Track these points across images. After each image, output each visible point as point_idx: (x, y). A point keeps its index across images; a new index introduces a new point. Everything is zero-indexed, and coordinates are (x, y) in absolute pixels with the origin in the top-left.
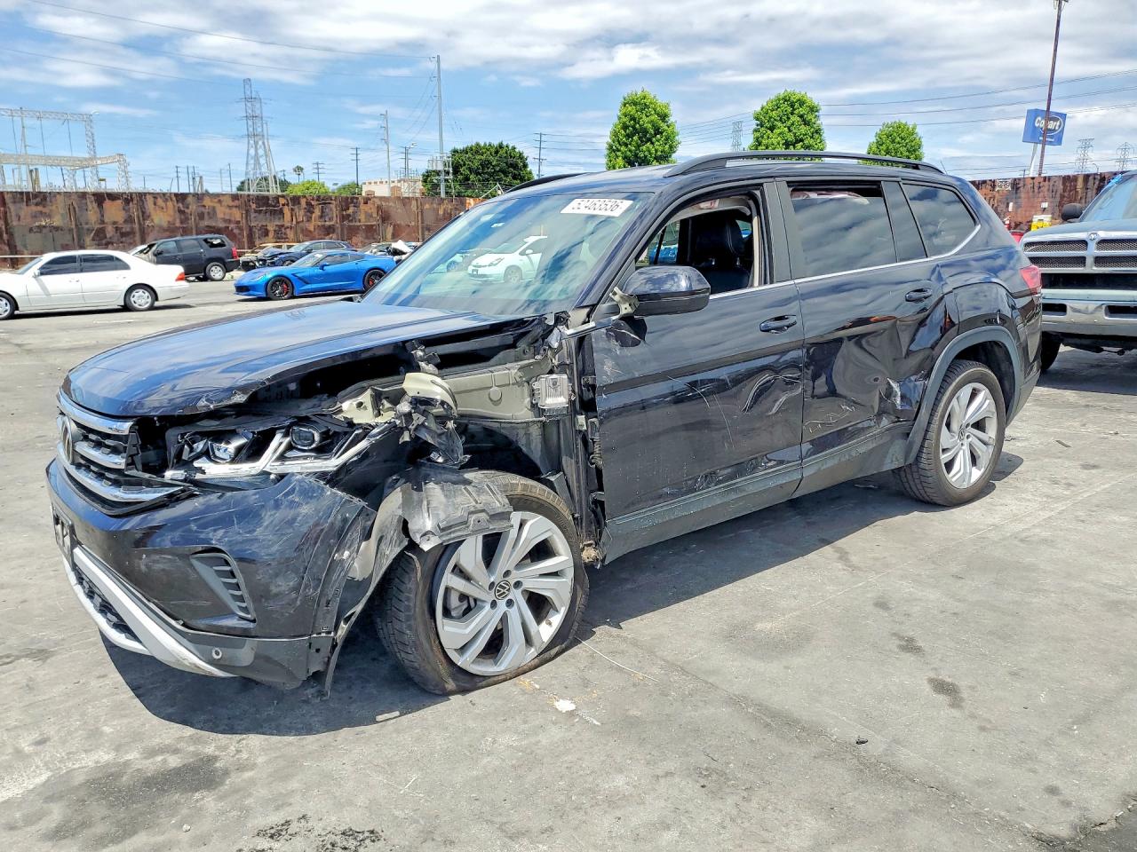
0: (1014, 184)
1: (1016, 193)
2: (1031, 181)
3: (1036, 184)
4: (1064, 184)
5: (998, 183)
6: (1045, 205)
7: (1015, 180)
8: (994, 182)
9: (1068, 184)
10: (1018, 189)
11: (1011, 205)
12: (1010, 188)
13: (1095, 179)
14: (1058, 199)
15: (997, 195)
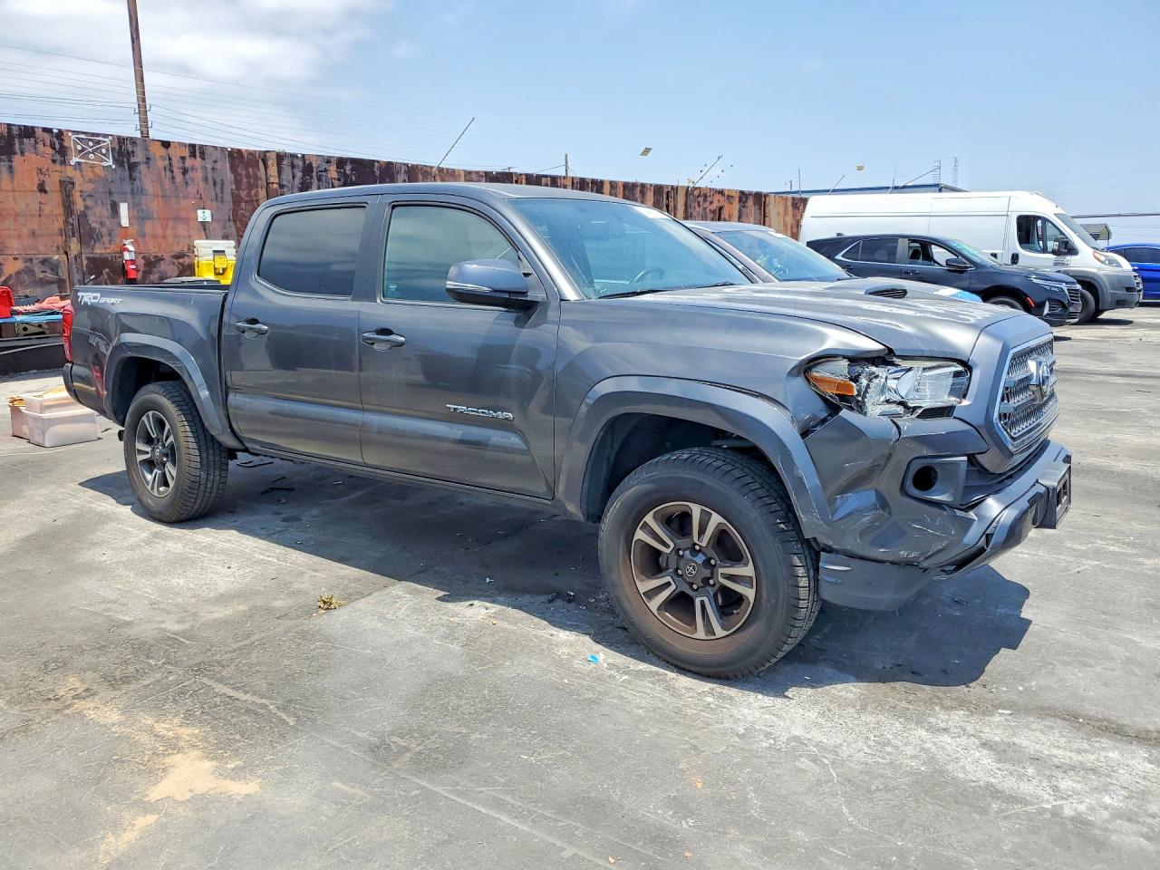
0: (120, 153)
1: (132, 179)
2: (163, 151)
3: (175, 160)
4: (233, 169)
5: (70, 141)
6: (204, 215)
7: (121, 140)
8: (61, 133)
9: (241, 171)
10: (133, 167)
11: (124, 209)
12: (110, 162)
13: (293, 166)
14: (229, 205)
15: (78, 179)
